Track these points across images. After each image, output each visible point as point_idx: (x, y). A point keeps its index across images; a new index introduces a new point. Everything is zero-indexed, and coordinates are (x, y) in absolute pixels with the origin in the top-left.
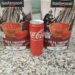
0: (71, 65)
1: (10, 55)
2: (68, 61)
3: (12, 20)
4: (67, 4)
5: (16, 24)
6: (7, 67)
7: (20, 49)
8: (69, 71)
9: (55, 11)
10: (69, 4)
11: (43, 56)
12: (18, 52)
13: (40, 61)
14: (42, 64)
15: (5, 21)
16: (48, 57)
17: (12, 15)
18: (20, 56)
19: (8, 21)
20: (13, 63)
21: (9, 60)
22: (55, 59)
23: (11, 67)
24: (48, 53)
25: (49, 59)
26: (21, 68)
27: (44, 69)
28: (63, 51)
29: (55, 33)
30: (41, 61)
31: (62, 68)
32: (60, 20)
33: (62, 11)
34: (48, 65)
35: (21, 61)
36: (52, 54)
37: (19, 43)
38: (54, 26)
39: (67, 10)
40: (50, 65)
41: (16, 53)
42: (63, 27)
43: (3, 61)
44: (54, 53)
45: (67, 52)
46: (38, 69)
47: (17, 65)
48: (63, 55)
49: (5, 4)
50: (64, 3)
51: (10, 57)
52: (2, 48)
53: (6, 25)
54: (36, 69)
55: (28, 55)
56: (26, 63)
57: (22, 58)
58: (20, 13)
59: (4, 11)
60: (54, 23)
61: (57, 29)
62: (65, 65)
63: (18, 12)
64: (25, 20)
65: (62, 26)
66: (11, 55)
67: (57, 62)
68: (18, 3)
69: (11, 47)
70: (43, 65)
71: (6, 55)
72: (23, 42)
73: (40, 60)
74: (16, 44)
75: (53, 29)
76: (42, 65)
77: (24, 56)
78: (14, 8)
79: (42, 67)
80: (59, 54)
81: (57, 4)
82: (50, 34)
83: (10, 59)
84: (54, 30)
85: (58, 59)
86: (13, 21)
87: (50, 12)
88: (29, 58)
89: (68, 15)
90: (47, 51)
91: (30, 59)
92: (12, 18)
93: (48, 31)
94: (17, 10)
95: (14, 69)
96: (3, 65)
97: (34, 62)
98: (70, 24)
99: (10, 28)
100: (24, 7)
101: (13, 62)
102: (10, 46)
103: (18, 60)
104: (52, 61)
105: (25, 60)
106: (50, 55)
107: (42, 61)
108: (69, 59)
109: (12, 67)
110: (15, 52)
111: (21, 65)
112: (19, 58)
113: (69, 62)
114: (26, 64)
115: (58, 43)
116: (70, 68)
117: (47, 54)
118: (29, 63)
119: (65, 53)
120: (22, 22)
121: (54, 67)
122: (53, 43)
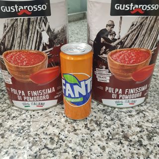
0: (154, 138)
1: (24, 120)
2: (149, 129)
3: (25, 45)
4: (148, 8)
6: (20, 147)
7: (44, 107)
8: (152, 151)
9: (121, 23)
10: (152, 7)
11: (95, 119)
12: (40, 114)
13: (89, 132)
14: (94, 139)
15: (11, 49)
16: (105, 122)
17: (25, 35)
18: (46, 122)
19: (16, 48)
20: (31, 139)
21: (21, 131)
22: (120, 126)
23: (28, 148)
24: (105, 113)
25: (108, 126)
26: (49, 149)
27: (99, 150)
28: (137, 108)
29: (119, 70)
30: (91, 131)
31: (136, 146)
32: (132, 42)
33: (135, 24)
34: (106, 140)
35: (48, 134)
36: (113, 115)
37: (43, 93)
38: (118, 57)
39: (147, 21)
40: (111, 139)
41: (36, 115)
42: (137, 59)
43: (10, 135)
44: (118, 114)
45: (145, 111)
46: (86, 151)
47: (41, 142)
48: (136, 117)
49: (10, 11)
50: (140, 6)
51: (23, 124)
52: (5, 105)
53: (12, 57)
54: (82, 150)
55: (63, 120)
56: (58, 137)
57: (50, 127)
58: (42, 29)
60: (118, 50)
61: (125, 62)
62: (142, 139)
63: (37, 27)
64: (54, 43)
65: (135, 56)
66: (25, 119)
67: (126, 134)
69: (24, 102)
70: (96, 140)
71: (15, 121)
72: (50, 91)
73: (89, 129)
74: (35, 96)
75: (116, 62)
76: (93, 142)
77: (53, 122)
78: (29, 19)
79: (95, 146)
80: (129, 116)
81: (126, 8)
82: (109, 72)
83: (24, 130)
84: (118, 63)
85: (127, 127)
86: (28, 47)
87: (110, 25)
88: (64, 126)
89: (148, 32)
90: (103, 108)
91: (67, 129)
92: (24, 41)
93: (104, 67)
94: (35, 23)
95: (35, 151)
96: (11, 144)
97: (77, 134)
98: (152, 50)
99: (22, 62)
100: (50, 15)
101: (32, 136)
102: (23, 100)
103: (42, 130)
104: (115, 132)
105: (57, 131)
106: (108, 118)
107: (93, 133)
108: (151, 125)
109: (30, 148)
110: (33, 113)
111: (48, 142)
112: (44, 125)
113: (151, 133)
114: (61, 141)
115: (126, 91)
116: (154, 145)
117: (103, 116)
118: (66, 137)
119: (142, 112)
120: (47, 48)
121: (120, 145)
122: (116, 91)
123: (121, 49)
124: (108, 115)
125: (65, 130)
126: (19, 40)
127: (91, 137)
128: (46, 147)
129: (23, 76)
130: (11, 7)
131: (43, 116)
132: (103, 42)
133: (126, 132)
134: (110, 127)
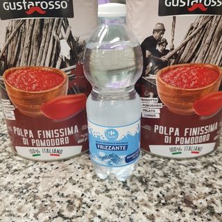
1: (30, 175)
3: (36, 60)
4: (212, 3)
5: (48, 72)
6: (19, 214)
7: (62, 156)
9: (174, 26)
10: (218, 1)
11: (138, 175)
12: (54, 167)
13: (129, 193)
14: (137, 204)
15: (14, 65)
16: (154, 180)
17: (35, 44)
18: (64, 178)
19: (22, 64)
20: (39, 202)
21: (24, 191)
22: (178, 184)
23: (31, 216)
24: (155, 167)
25: (158, 185)
26: (65, 218)
27: (145, 220)
28: (203, 159)
29: (174, 97)
30: (132, 192)
31: (204, 215)
32: (192, 54)
33: (195, 26)
34: (156, 205)
35: (65, 195)
36: (166, 170)
37: (60, 134)
38: (172, 77)
39: (213, 23)
40: (164, 204)
41: (49, 168)
42: (201, 79)
43: (7, 196)
44: (175, 167)
45: (216, 163)
47: (52, 207)
48: (203, 172)
49: (15, 8)
51: (28, 181)
52: (4, 154)
53: (16, 77)
54: (117, 220)
55: (89, 175)
56: (81, 200)
57: (69, 185)
58: (60, 37)
59: (10, 30)
60: (171, 66)
61: (182, 85)
63: (54, 33)
64: (77, 58)
65: (197, 75)
66: (32, 174)
67: (187, 197)
68: (54, 4)
69: (32, 148)
70: (140, 205)
71: (16, 177)
72: (70, 132)
73: (128, 189)
74: (49, 138)
75: (169, 86)
76: (135, 208)
77: (74, 179)
78: (42, 21)
79: (138, 215)
80: (192, 170)
81: (180, 4)
82: (160, 102)
83: (29, 188)
84: (172, 87)
85: (189, 186)
86: (40, 62)
87: (158, 31)
88: (91, 184)
89: (215, 40)
90: (151, 159)
91: (94, 189)
92: (34, 52)
93: (151, 94)
94: (50, 27)
96: (7, 209)
97: (110, 197)
99: (30, 85)
100: (72, 16)
101: (40, 199)
102: (30, 145)
103: (56, 190)
104: (169, 194)
105: (79, 192)
106: (160, 173)
107: (135, 194)
109: (36, 216)
110: (45, 165)
111: (64, 207)
112: (60, 183)
114: (84, 206)
115: (186, 132)
117: (151, 170)
118: (93, 201)
119: (212, 166)
120: (68, 65)
121: (179, 212)
122: (170, 131)
123: (176, 66)
124: (159, 169)
125: (91, 190)
126: (27, 51)
127: (133, 200)
128: (60, 214)
129: (31, 107)
130: (17, 3)
131: (60, 170)
132: (149, 56)
133: (187, 194)
134: (162, 186)
